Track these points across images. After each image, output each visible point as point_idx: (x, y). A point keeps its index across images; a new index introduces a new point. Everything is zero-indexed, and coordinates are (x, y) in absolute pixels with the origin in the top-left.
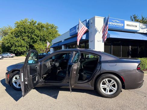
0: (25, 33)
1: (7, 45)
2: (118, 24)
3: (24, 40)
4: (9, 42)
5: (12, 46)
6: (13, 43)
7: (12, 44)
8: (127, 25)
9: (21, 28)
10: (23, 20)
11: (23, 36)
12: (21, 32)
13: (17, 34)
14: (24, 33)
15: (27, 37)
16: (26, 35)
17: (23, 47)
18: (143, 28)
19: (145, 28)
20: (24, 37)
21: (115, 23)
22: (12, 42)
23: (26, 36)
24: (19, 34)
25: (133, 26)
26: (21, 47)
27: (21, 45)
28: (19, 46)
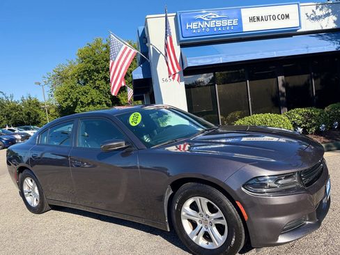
0: (98, 72)
1: (64, 105)
2: (219, 23)
3: (98, 88)
4: (67, 97)
5: (75, 104)
6: (76, 98)
7: (74, 100)
8: (252, 19)
9: (89, 62)
10: (92, 42)
11: (96, 80)
12: (89, 72)
13: (82, 78)
14: (95, 74)
15: (103, 81)
16: (101, 76)
17: (98, 105)
18: (320, 17)
19: (328, 15)
20: (97, 82)
21: (207, 22)
22: (74, 96)
23: (102, 79)
24: (85, 77)
25: (274, 18)
26: (94, 105)
27: (92, 101)
28: (88, 104)
